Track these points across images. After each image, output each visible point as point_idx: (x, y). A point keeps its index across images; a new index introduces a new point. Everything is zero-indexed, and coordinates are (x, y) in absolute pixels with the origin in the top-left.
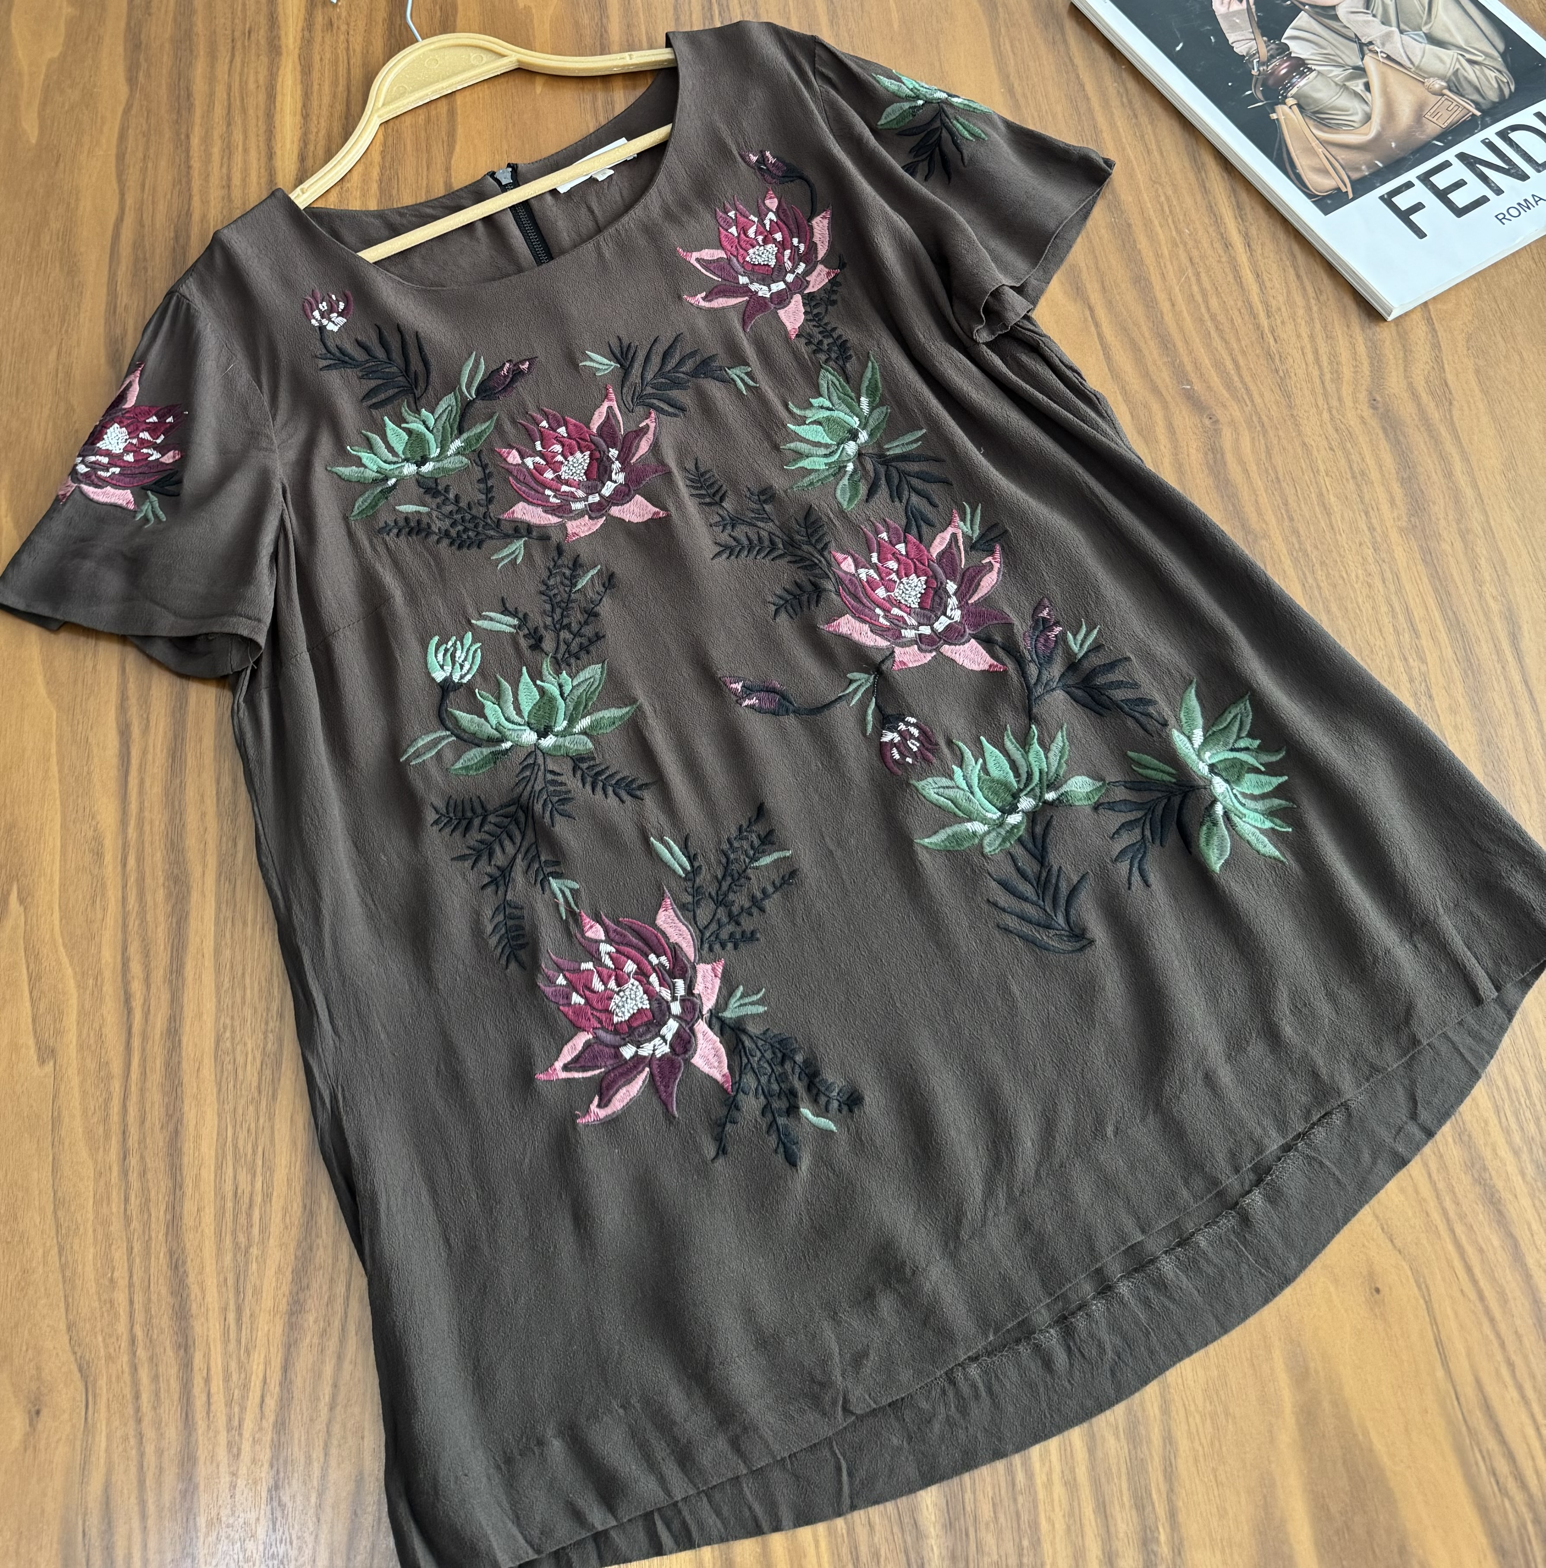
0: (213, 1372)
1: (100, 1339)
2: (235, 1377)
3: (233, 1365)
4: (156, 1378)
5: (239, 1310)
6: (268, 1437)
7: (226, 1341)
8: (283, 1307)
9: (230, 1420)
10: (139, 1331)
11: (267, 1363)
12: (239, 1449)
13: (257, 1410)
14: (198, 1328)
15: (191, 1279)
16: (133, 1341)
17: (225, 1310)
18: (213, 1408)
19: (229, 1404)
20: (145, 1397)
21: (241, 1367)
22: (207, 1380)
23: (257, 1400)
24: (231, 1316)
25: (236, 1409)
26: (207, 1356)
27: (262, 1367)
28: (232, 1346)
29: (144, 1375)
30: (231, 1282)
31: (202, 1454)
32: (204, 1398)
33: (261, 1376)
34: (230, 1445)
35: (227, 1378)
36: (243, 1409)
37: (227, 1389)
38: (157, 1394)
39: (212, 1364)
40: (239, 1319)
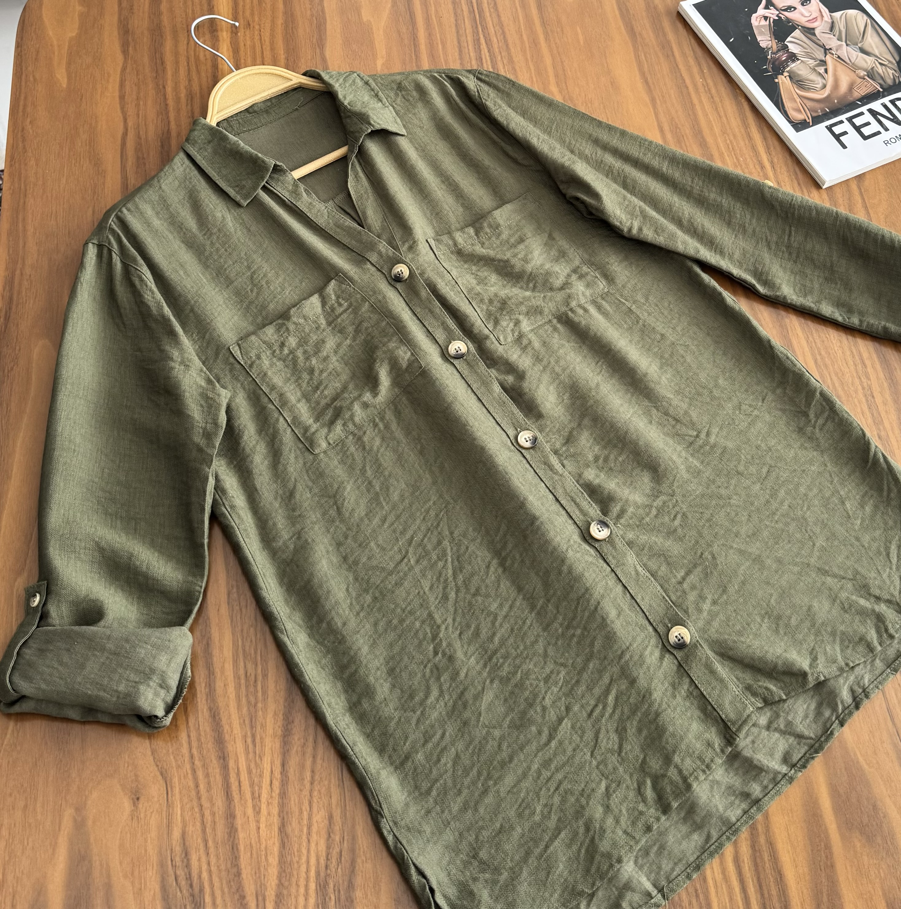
0: (241, 769)
1: (172, 757)
2: (254, 771)
3: (253, 765)
4: (207, 775)
5: (253, 736)
6: (276, 802)
7: (247, 752)
8: (279, 732)
9: (253, 793)
10: (195, 751)
11: (272, 763)
12: (260, 809)
13: (269, 788)
14: (230, 748)
15: (224, 721)
16: (192, 757)
17: (245, 737)
18: (242, 788)
19: (252, 785)
20: (202, 786)
21: (257, 765)
22: (238, 774)
23: (268, 782)
24: (249, 740)
25: (256, 788)
26: (237, 761)
27: (269, 765)
28: (251, 755)
29: (200, 774)
30: (247, 722)
31: (238, 813)
32: (237, 784)
33: (269, 770)
34: (254, 807)
35: (250, 772)
36: (260, 787)
37: (250, 778)
38: (209, 783)
39: (240, 766)
40: (254, 741)
